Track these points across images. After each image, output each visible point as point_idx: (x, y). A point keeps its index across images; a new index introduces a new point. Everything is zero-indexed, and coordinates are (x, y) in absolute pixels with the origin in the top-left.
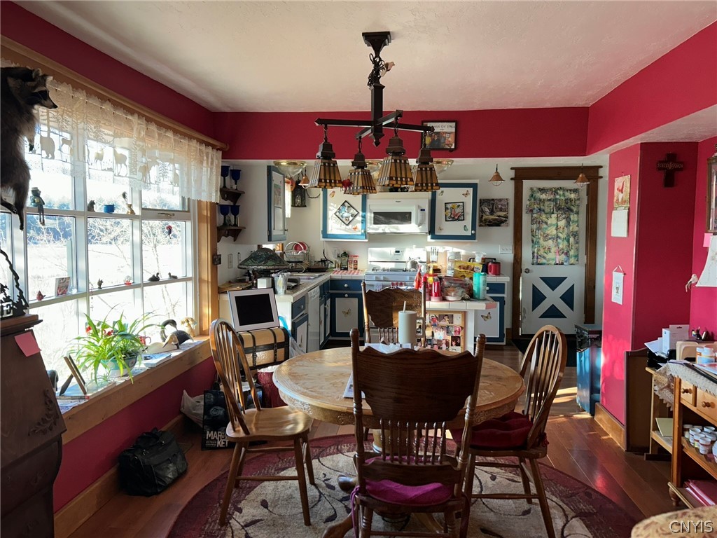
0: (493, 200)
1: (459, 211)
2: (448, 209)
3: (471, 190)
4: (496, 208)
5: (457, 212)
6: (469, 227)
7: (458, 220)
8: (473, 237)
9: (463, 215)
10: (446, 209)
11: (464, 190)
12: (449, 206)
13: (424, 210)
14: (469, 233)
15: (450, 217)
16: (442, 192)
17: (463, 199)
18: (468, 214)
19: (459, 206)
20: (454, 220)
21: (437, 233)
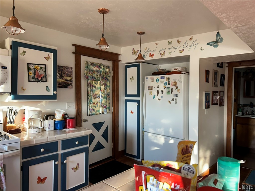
0: (62, 67)
1: (41, 72)
2: (31, 69)
3: (51, 55)
4: (64, 74)
5: (40, 74)
6: (51, 88)
7: (41, 81)
8: (54, 97)
9: (46, 77)
10: (29, 69)
11: (46, 54)
12: (31, 67)
13: (5, 68)
14: (51, 93)
15: (34, 77)
16: (24, 52)
17: (44, 62)
18: (49, 75)
19: (41, 68)
20: (37, 80)
21: (20, 93)
